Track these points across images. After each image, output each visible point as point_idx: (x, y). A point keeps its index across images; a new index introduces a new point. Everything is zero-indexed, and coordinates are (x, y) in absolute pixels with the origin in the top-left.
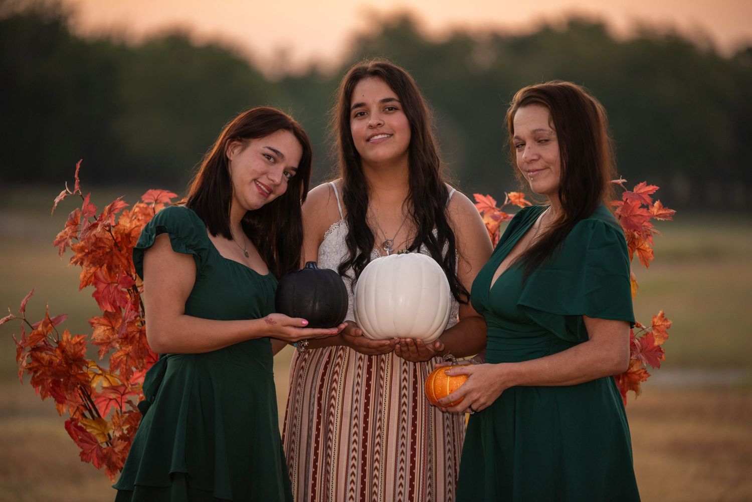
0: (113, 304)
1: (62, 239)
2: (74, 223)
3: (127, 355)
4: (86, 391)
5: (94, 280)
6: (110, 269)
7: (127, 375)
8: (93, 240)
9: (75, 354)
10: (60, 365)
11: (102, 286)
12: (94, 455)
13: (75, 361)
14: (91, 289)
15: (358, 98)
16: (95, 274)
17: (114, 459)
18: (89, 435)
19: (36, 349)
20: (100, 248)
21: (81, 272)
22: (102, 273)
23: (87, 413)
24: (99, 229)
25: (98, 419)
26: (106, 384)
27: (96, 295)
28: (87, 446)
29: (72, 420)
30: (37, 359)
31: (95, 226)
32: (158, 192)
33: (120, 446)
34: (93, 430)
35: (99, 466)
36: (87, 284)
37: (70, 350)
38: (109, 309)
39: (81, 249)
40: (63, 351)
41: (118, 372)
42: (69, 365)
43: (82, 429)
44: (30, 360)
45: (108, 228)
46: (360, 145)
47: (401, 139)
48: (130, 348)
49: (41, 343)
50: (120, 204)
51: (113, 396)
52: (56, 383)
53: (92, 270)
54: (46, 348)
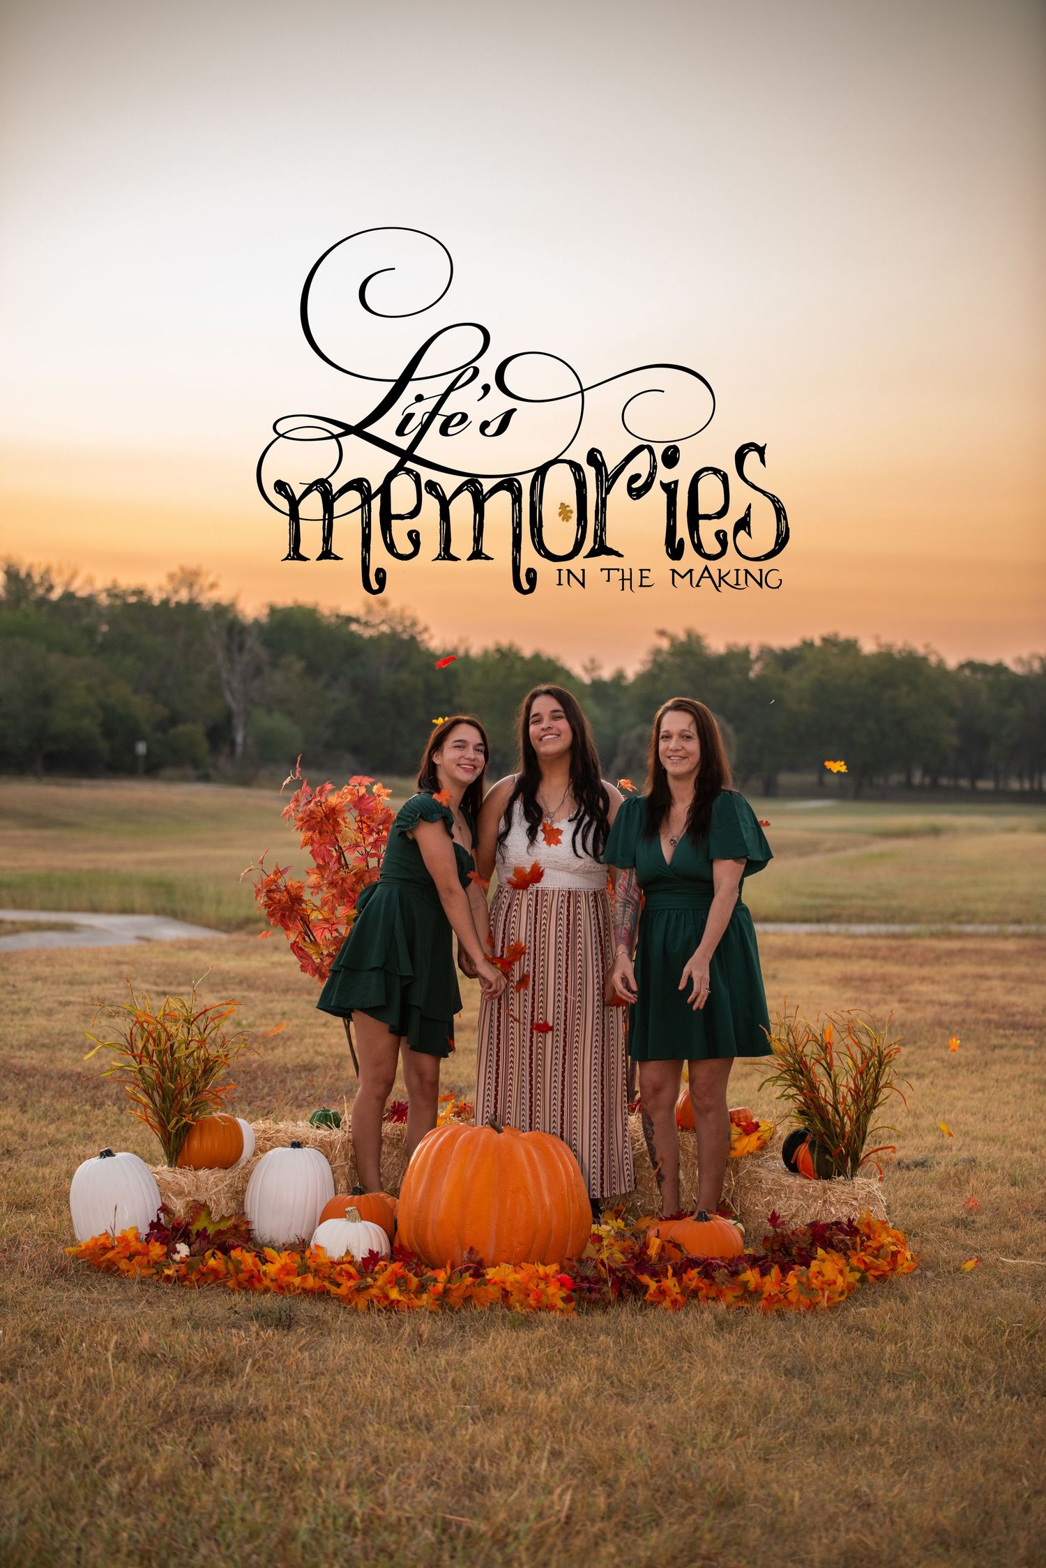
0: (323, 859)
1: (288, 812)
2: (297, 800)
3: (333, 895)
4: (306, 922)
5: (309, 841)
6: (320, 834)
7: (333, 911)
8: (308, 813)
9: (297, 895)
10: (286, 902)
11: (316, 846)
12: (310, 967)
13: (296, 900)
14: (309, 848)
15: (534, 710)
16: (311, 838)
17: (323, 970)
18: (306, 954)
19: (269, 891)
20: (314, 818)
21: (301, 836)
22: (316, 837)
23: (307, 939)
24: (312, 804)
25: (315, 943)
26: (320, 917)
27: (311, 852)
28: (304, 961)
29: (295, 942)
30: (270, 898)
31: (310, 802)
32: (361, 777)
33: (327, 961)
34: (310, 950)
35: (313, 975)
36: (306, 845)
37: (293, 892)
38: (321, 863)
39: (302, 819)
40: (288, 893)
41: (326, 908)
42: (293, 903)
43: (301, 949)
44: (266, 899)
45: (319, 804)
46: (534, 742)
47: (567, 738)
48: (334, 891)
49: (273, 887)
50: (329, 786)
51: (327, 926)
52: (283, 916)
53: (310, 834)
54: (278, 890)
